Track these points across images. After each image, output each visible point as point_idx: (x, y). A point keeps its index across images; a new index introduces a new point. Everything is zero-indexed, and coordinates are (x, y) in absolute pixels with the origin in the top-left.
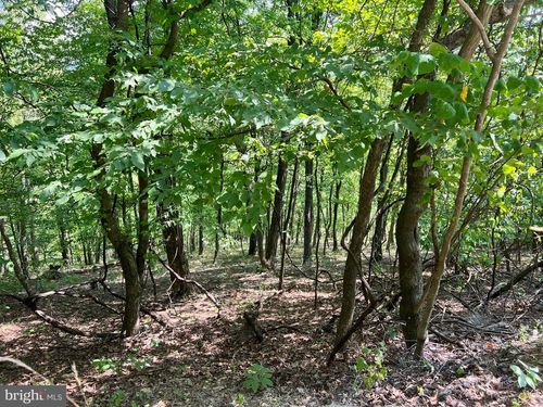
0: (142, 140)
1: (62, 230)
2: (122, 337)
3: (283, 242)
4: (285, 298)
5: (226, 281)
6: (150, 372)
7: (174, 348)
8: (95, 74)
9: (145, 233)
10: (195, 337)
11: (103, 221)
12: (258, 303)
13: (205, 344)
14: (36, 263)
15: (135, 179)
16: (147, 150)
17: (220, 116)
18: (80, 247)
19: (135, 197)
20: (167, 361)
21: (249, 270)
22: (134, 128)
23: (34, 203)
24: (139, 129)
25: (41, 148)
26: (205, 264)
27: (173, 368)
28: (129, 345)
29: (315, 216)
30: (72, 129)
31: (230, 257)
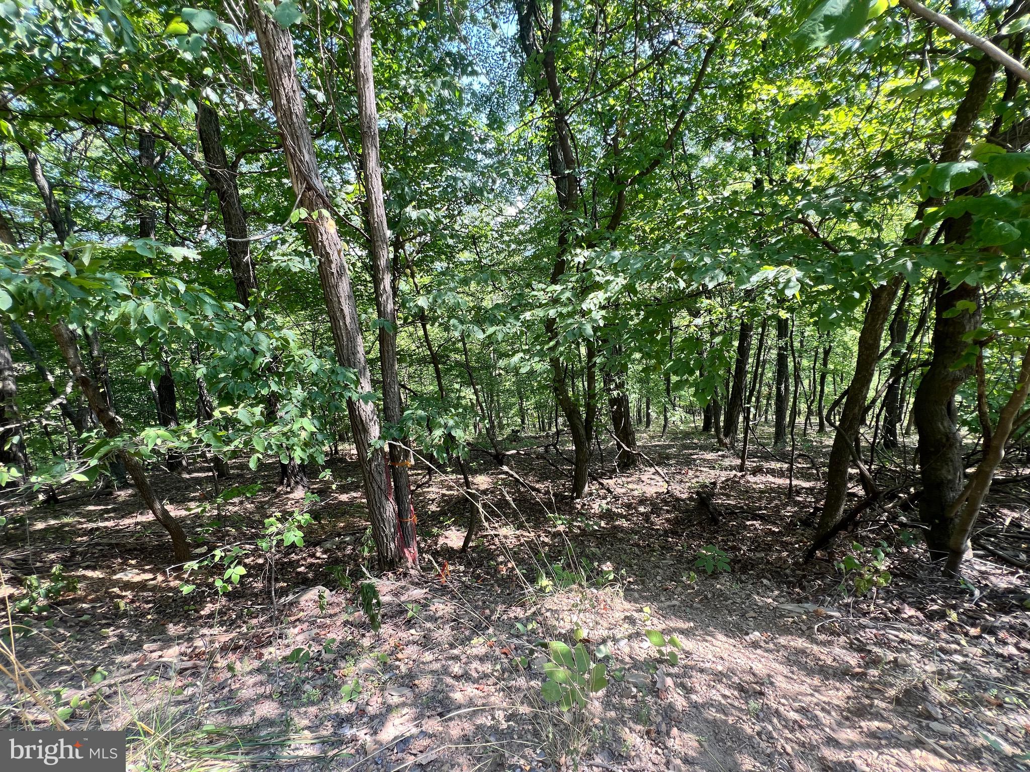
0: (590, 311)
1: (521, 399)
2: (573, 498)
3: (747, 419)
4: (748, 482)
5: (675, 457)
6: (598, 534)
7: (621, 516)
8: (548, 256)
9: (592, 402)
10: (642, 509)
11: (556, 389)
12: (714, 484)
13: (653, 518)
14: (501, 427)
15: (583, 350)
16: (596, 321)
17: (669, 280)
18: (535, 415)
19: (582, 368)
20: (615, 527)
21: (703, 448)
22: (583, 300)
23: (500, 375)
24: (588, 301)
25: (508, 325)
26: (653, 438)
27: (620, 535)
28: (579, 507)
29: (792, 389)
30: (532, 307)
31: (681, 432)
